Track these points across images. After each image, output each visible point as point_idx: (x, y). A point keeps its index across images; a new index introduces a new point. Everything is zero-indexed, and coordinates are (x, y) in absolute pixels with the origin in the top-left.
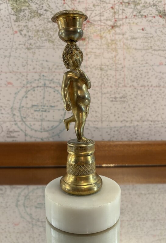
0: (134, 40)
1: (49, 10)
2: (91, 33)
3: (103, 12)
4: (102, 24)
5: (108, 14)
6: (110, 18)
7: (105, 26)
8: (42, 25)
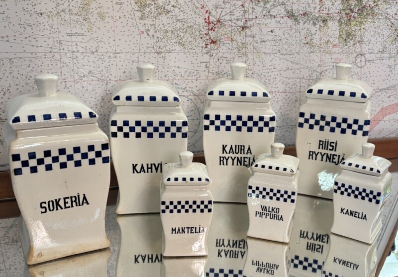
0: (263, 43)
1: (177, 6)
2: (222, 35)
3: (233, 10)
4: (233, 24)
5: (238, 13)
6: (241, 17)
7: (235, 26)
8: (170, 24)
